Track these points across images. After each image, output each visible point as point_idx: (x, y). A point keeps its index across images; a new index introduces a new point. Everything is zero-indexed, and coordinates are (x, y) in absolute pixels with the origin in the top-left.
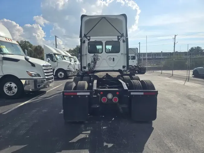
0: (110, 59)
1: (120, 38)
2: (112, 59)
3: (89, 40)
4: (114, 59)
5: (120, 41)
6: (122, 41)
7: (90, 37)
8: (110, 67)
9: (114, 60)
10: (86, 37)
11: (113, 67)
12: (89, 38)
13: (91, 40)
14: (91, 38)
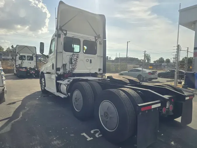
0: (87, 60)
1: (97, 38)
2: (89, 61)
3: (65, 34)
4: (91, 60)
5: (97, 42)
6: (99, 42)
7: (66, 31)
8: (88, 69)
9: (91, 62)
10: (62, 31)
11: (90, 70)
12: (65, 33)
13: (68, 35)
14: (68, 32)
